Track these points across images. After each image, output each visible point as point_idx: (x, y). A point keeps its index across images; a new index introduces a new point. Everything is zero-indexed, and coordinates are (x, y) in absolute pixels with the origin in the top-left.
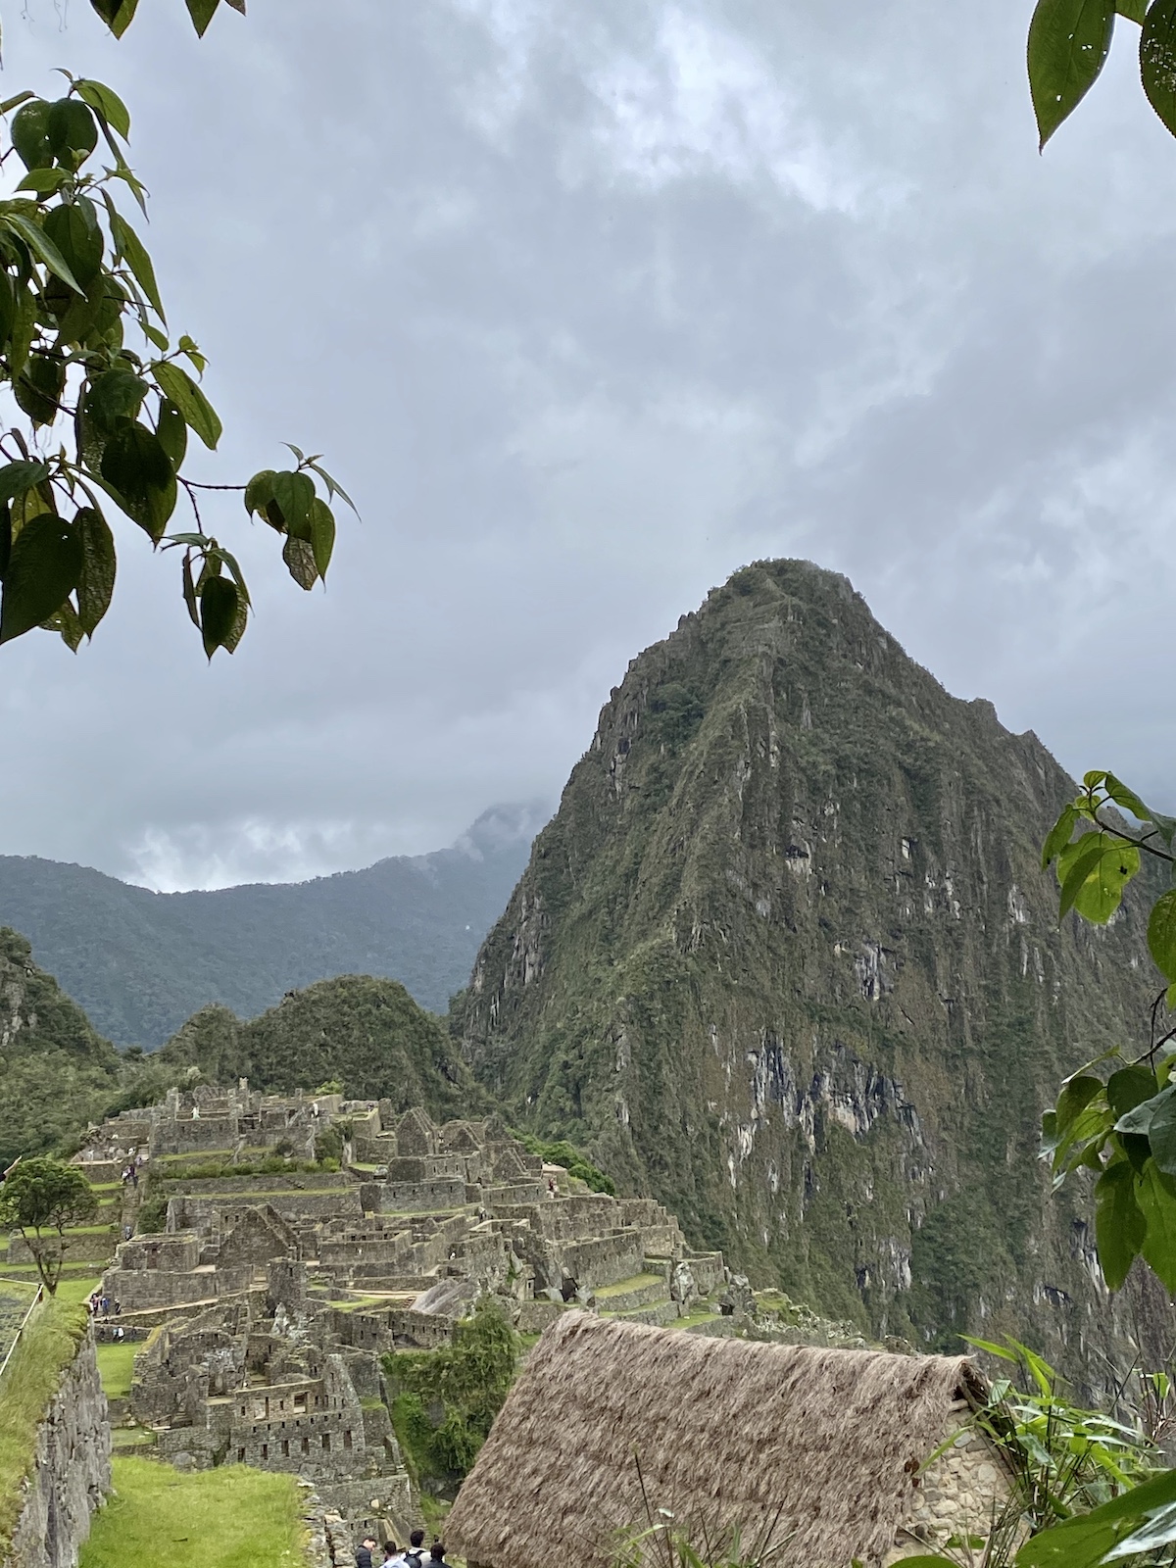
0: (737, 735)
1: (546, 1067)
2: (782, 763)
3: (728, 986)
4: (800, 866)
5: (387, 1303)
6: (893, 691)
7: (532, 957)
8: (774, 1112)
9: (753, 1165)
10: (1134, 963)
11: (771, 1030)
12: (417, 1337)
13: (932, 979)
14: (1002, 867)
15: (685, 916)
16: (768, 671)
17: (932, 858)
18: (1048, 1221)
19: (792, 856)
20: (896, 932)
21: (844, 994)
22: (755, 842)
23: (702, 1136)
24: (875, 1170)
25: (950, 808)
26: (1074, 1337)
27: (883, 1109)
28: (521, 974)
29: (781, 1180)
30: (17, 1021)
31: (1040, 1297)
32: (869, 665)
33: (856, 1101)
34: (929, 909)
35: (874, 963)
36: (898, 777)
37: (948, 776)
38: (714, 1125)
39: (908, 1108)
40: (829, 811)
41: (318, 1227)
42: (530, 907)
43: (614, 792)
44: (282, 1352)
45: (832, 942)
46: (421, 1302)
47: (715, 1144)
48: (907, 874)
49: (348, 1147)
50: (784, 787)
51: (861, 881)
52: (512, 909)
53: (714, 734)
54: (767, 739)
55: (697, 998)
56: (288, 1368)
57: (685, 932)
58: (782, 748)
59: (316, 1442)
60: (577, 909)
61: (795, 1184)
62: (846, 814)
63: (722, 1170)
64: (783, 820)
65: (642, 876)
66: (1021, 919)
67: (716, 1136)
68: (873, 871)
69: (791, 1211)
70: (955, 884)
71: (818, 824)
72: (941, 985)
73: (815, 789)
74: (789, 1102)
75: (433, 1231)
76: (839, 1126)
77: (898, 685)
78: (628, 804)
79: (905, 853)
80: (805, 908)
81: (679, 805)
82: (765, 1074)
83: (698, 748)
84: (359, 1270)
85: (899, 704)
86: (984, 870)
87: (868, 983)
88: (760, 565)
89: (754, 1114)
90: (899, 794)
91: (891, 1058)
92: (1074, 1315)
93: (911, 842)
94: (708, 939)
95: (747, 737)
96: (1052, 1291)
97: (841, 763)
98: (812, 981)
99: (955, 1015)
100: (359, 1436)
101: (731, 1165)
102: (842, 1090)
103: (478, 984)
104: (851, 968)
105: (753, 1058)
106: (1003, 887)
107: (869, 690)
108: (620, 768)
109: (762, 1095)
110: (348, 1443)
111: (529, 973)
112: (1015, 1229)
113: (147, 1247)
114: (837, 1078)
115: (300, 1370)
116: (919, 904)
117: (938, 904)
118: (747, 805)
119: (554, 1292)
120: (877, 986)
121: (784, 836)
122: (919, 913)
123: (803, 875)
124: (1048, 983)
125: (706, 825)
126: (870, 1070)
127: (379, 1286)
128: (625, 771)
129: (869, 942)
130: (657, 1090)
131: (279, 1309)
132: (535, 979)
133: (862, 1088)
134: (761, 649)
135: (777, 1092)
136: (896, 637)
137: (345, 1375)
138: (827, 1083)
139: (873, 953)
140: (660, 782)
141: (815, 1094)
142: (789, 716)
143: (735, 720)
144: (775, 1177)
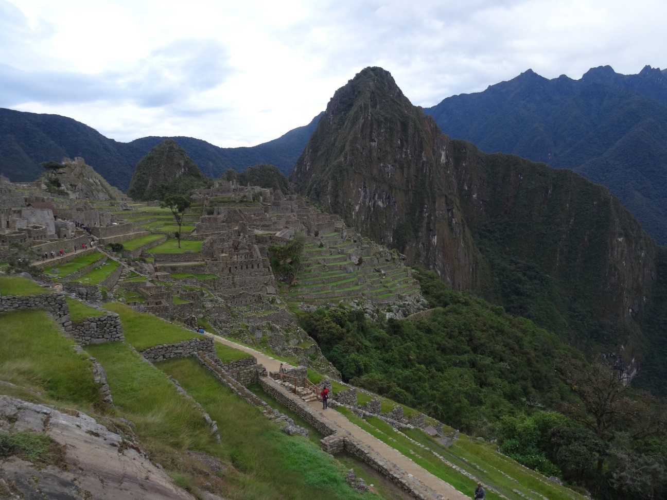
0: (361, 111)
1: (311, 189)
2: (371, 118)
3: (355, 172)
4: (373, 144)
5: (269, 234)
6: (399, 102)
7: (309, 164)
8: (364, 202)
9: (358, 214)
10: (449, 172)
11: (365, 183)
12: (277, 242)
13: (403, 173)
14: (421, 147)
15: (346, 155)
16: (369, 95)
17: (405, 144)
18: (424, 229)
19: (372, 141)
20: (395, 161)
21: (382, 176)
22: (364, 138)
23: (347, 206)
24: (386, 216)
25: (411, 131)
26: (427, 254)
27: (389, 203)
28: (306, 168)
29: (365, 218)
30: (183, 170)
31: (420, 245)
32: (394, 95)
33: (383, 200)
34: (403, 156)
35: (390, 169)
36: (399, 124)
37: (411, 124)
38: (350, 204)
39: (395, 202)
40: (382, 131)
41: (253, 216)
42: (308, 152)
43: (330, 124)
44: (241, 244)
45: (380, 163)
46: (278, 234)
47: (350, 208)
48: (399, 148)
49: (261, 198)
50: (372, 125)
51: (388, 149)
52: (304, 152)
53: (355, 110)
54: (368, 112)
55: (348, 174)
56: (243, 248)
57: (346, 158)
58: (372, 115)
59: (250, 266)
60: (320, 153)
61: (368, 218)
62: (386, 132)
63: (351, 214)
64: (371, 132)
65: (336, 145)
66: (425, 159)
67: (350, 207)
68: (391, 146)
69: (366, 224)
70: (410, 151)
71: (379, 134)
72: (405, 174)
73: (379, 126)
74: (367, 200)
75: (282, 218)
76: (378, 206)
77: (400, 101)
78: (333, 127)
79: (399, 142)
80: (374, 154)
81: (346, 127)
82: (363, 193)
83: (352, 112)
84: (263, 226)
85: (400, 106)
86: (417, 148)
87: (388, 173)
88: (369, 68)
89: (359, 202)
90: (399, 127)
91: (392, 191)
92: (428, 250)
93: (401, 140)
94: (351, 161)
95: (363, 111)
96: (423, 244)
97: (386, 119)
98: (375, 172)
99: (407, 181)
100: (261, 265)
101: (353, 213)
102: (380, 198)
103: (296, 170)
104: (384, 169)
105: (360, 189)
106: (421, 152)
107: (394, 101)
108: (331, 119)
109: (361, 198)
110: (258, 267)
111: (308, 168)
112: (416, 231)
113: (208, 218)
114: (379, 195)
115: (246, 249)
116: (401, 154)
117: (406, 155)
118: (362, 128)
119: (313, 235)
120: (390, 174)
121: (371, 135)
122: (401, 157)
123: (374, 146)
124: (429, 175)
125: (352, 132)
126: (387, 194)
127: (268, 230)
128: (333, 119)
129: (389, 163)
130: (337, 196)
131: (241, 234)
132: (309, 169)
133: (385, 197)
134: (368, 89)
135: (365, 197)
136: (401, 89)
137: (258, 250)
138: (377, 196)
139: (389, 166)
140: (341, 122)
141: (374, 198)
142: (374, 106)
143: (361, 106)
144: (363, 217)
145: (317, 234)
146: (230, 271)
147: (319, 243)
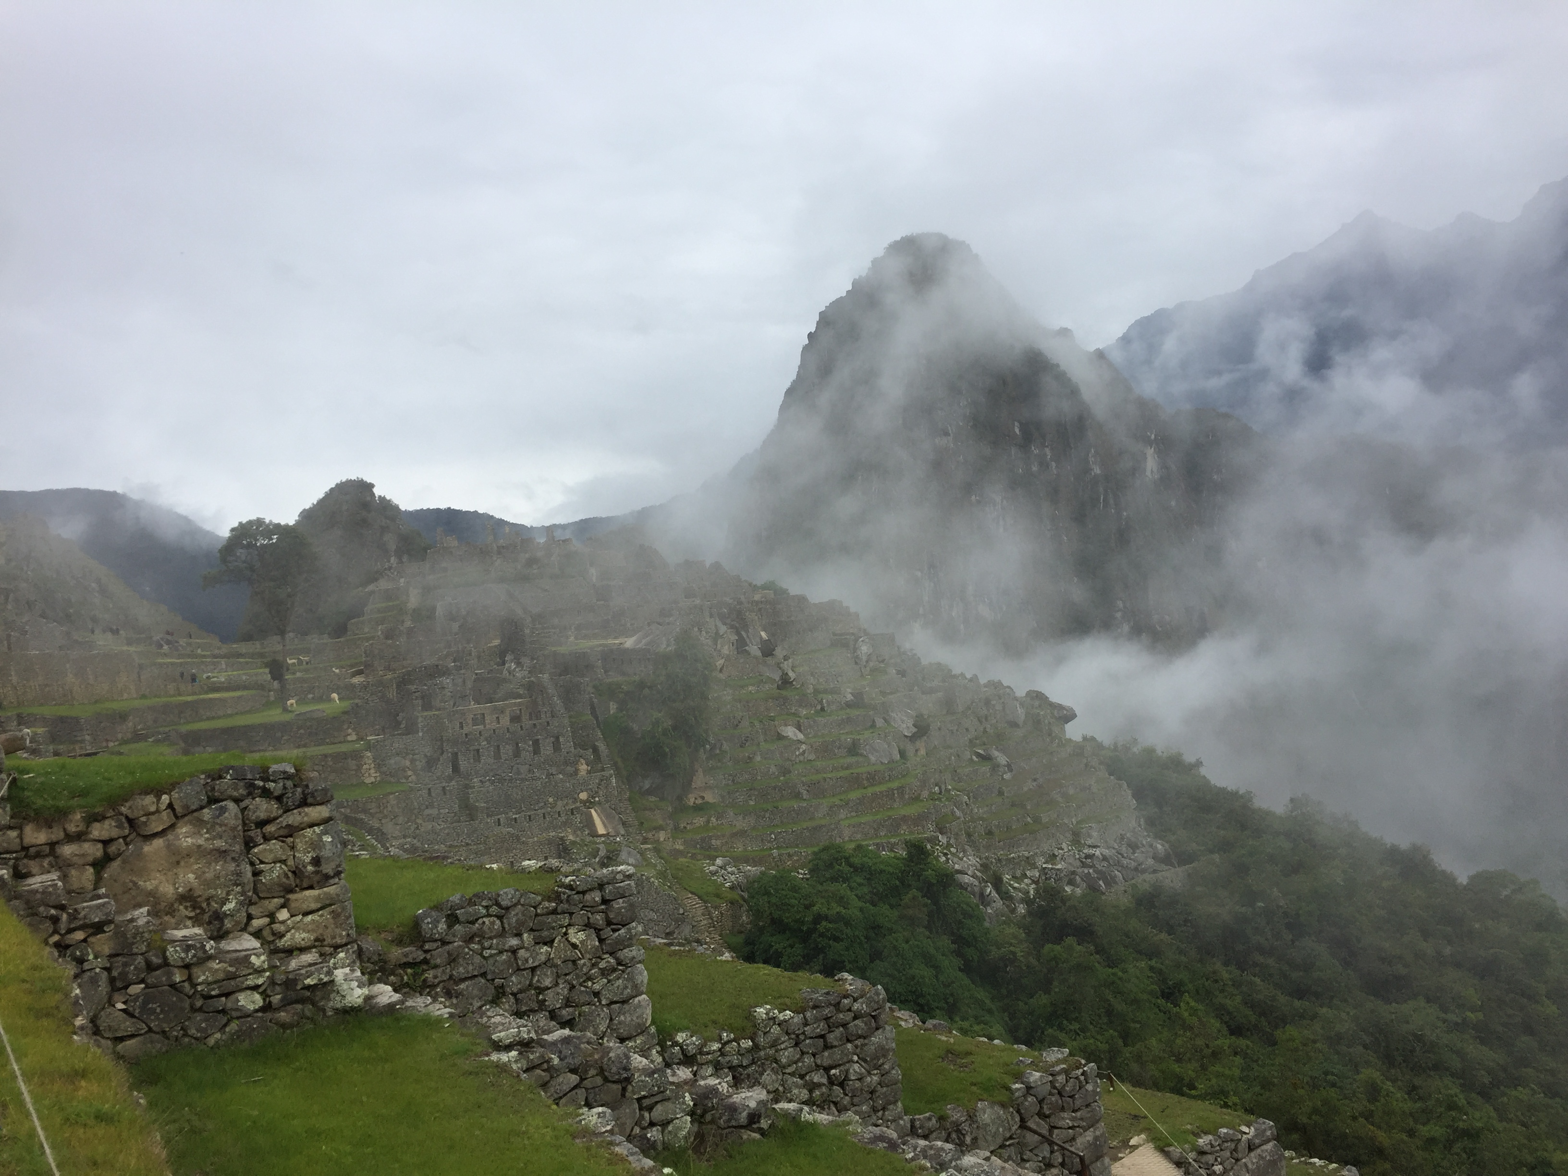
5: (601, 645)
12: (627, 666)
34: (1035, 468)
46: (630, 643)
66: (1098, 471)
100: (567, 741)
110: (557, 747)
119: (754, 651)
131: (508, 658)
145: (768, 651)
146: (456, 769)
147: (777, 676)
